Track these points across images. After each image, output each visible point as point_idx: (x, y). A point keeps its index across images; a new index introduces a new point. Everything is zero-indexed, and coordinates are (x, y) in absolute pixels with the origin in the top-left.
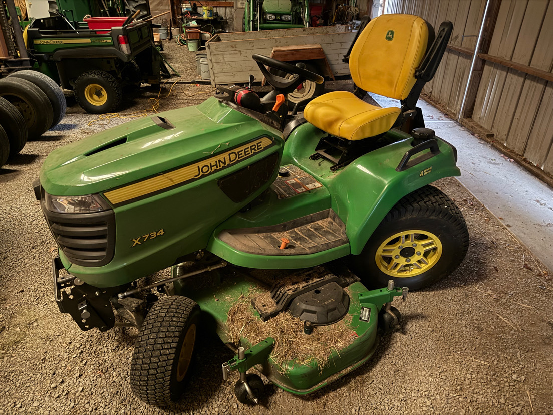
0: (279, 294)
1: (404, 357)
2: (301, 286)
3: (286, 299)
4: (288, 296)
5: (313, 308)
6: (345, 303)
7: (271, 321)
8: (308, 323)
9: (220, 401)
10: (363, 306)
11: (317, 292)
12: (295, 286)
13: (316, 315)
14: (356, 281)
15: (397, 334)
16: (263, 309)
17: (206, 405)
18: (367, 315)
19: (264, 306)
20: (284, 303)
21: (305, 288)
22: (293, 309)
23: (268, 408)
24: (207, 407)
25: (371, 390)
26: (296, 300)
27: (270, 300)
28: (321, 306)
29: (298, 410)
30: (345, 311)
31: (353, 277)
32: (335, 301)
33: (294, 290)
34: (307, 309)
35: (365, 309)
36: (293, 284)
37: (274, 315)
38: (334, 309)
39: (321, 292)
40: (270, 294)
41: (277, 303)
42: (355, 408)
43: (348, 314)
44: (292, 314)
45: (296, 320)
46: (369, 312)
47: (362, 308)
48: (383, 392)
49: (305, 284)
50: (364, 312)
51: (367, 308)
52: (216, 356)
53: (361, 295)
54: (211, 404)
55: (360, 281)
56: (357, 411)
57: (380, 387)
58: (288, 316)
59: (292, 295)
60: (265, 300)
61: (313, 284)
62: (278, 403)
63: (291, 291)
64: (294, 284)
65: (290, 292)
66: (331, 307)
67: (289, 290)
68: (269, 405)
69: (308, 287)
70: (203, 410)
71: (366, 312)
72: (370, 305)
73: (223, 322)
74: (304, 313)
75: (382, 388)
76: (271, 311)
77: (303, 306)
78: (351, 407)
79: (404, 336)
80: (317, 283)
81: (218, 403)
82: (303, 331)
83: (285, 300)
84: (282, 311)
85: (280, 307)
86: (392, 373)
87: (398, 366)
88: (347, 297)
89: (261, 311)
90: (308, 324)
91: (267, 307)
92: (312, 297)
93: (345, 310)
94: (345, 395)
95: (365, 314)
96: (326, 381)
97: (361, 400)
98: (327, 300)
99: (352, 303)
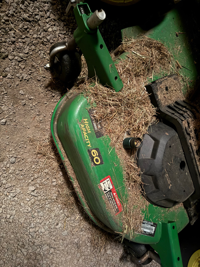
0: (182, 110)
1: (94, 256)
2: (192, 142)
3: (176, 118)
4: (180, 121)
5: (160, 154)
6: (163, 202)
7: (146, 94)
8: (139, 144)
9: (60, 35)
10: (158, 226)
11: (182, 165)
12: (192, 134)
13: (150, 157)
14: (190, 219)
15: (121, 250)
16: (163, 86)
17: (56, 18)
18: (146, 230)
19: (167, 89)
20: (170, 114)
21: (190, 148)
22: (159, 127)
23: (46, 87)
24: (54, 20)
25: (57, 213)
26: (173, 133)
27: (174, 99)
28: (163, 168)
29: (40, 122)
30: (153, 200)
31: (195, 215)
32: (169, 190)
33: (188, 131)
34: (160, 146)
35: (154, 228)
36: (195, 131)
37: (154, 100)
38: (157, 187)
39: (182, 171)
40: (182, 99)
41: (169, 107)
42: (36, 191)
43: (148, 203)
44: (153, 125)
45: (144, 129)
46: (150, 234)
47: (155, 225)
48: (52, 227)
49: (195, 148)
50: (150, 226)
51: (155, 232)
52: (112, 42)
53: (174, 227)
54: (57, 24)
55: (189, 224)
56: (32, 193)
57: (60, 225)
58: (151, 119)
59: (181, 126)
60: (174, 92)
61: (194, 160)
62: (52, 100)
63: (187, 126)
64: (195, 133)
65: (185, 124)
66: (161, 183)
67: (188, 124)
68: (49, 89)
69: (190, 153)
70: (51, 15)
71: (149, 229)
72: (159, 236)
73: (150, 34)
74: (153, 142)
75: (58, 227)
76: (160, 96)
77: (163, 142)
78: (38, 186)
79: (118, 259)
80: (196, 166)
81: (58, 32)
82: (128, 137)
83: (173, 116)
84: (158, 111)
85: (164, 109)
86: (76, 240)
87: (84, 248)
88: (171, 205)
89: (161, 83)
90: (137, 144)
91: (165, 91)
92: (175, 157)
93: (155, 201)
94: (54, 180)
95: (147, 228)
96: (67, 160)
97: (46, 199)
98: (171, 178)
99: (162, 210)
